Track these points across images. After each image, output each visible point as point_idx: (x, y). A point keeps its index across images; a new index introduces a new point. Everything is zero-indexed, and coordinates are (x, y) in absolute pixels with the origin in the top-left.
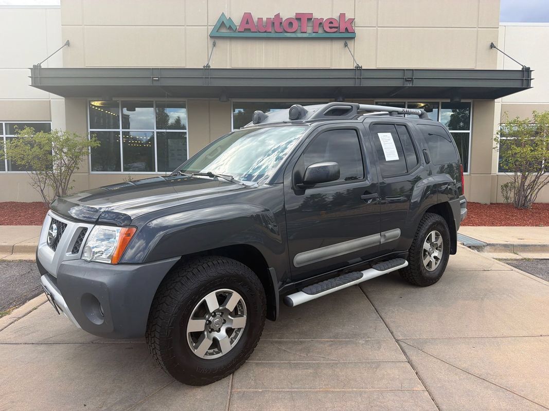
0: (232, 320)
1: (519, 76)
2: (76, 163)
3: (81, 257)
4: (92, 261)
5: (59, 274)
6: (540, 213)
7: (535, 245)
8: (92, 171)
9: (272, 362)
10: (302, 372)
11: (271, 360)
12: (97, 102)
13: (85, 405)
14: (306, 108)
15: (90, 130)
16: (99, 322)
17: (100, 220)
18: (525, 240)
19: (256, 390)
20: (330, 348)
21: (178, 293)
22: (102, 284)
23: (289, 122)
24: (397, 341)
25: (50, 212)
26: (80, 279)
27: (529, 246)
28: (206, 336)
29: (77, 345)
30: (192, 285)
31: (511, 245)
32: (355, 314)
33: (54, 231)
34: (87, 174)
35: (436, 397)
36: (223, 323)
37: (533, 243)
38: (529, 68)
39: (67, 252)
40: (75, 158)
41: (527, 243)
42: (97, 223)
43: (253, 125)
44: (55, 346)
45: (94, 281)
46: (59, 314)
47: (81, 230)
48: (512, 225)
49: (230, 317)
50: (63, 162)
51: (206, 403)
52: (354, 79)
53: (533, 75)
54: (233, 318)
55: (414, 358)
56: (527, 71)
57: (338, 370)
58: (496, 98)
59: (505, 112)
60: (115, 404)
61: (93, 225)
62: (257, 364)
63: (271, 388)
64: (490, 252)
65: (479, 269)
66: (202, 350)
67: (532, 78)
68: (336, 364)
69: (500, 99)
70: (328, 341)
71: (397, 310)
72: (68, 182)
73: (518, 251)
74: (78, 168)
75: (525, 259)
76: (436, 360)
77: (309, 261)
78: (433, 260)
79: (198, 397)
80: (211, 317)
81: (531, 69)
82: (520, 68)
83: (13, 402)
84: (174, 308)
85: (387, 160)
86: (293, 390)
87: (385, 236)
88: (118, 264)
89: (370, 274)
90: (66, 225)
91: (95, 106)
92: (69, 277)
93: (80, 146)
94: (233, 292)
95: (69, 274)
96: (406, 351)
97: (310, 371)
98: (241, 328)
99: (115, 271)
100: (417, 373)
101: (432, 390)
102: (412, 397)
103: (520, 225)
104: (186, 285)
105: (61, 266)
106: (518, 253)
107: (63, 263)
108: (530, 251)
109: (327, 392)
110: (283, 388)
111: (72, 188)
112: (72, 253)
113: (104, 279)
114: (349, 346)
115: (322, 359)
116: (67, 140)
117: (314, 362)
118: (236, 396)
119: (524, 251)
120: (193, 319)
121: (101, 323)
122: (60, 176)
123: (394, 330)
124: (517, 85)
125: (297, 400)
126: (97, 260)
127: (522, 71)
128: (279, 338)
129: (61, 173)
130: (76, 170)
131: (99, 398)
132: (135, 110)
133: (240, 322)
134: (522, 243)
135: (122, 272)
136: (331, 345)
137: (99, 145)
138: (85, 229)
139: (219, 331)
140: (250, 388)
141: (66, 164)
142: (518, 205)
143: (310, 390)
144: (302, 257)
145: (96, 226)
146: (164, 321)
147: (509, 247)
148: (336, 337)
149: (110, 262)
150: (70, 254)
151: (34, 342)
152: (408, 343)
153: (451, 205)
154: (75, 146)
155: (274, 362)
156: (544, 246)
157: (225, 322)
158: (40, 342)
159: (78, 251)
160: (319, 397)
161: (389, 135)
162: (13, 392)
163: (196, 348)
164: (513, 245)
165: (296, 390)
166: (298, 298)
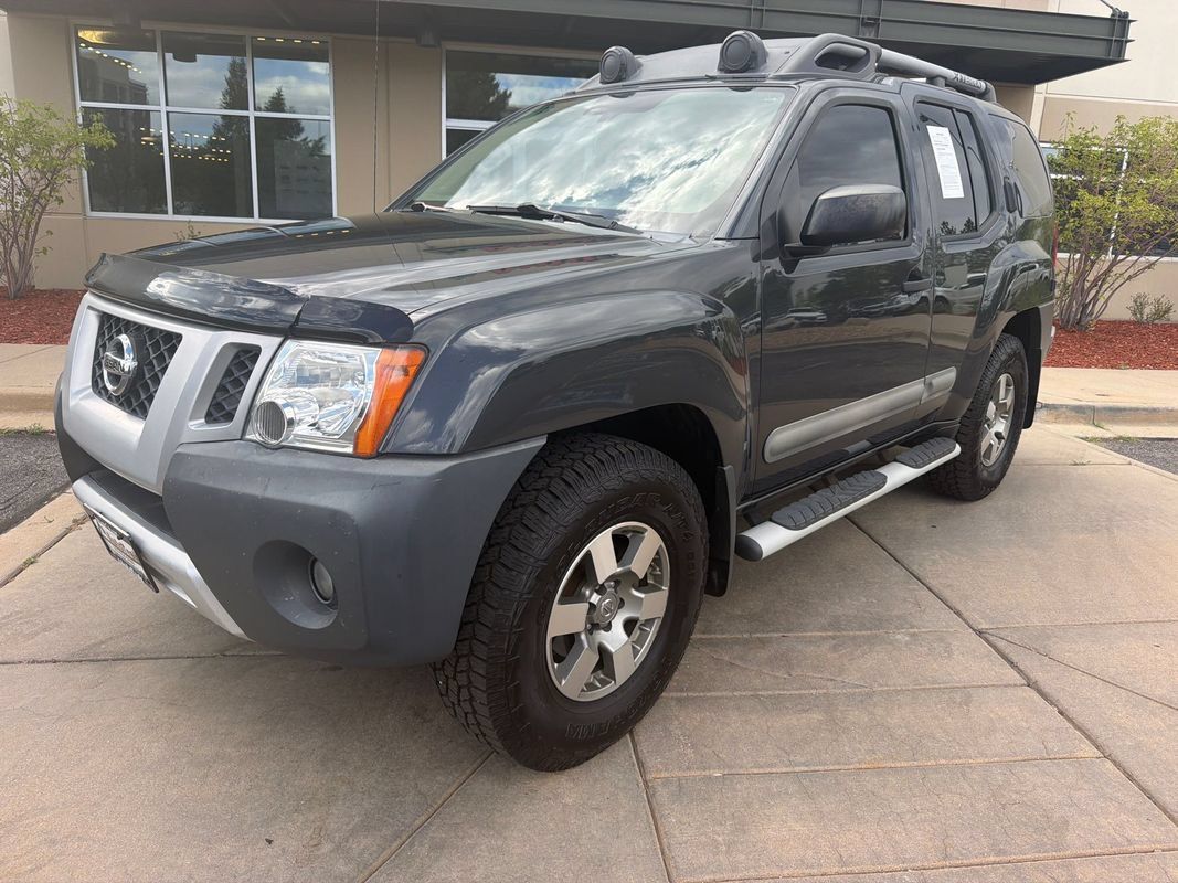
0: (641, 599)
1: (1102, 32)
2: (52, 185)
3: (244, 432)
4: (283, 447)
5: (168, 484)
6: (1110, 342)
7: (1137, 410)
8: (92, 210)
9: (713, 694)
10: (798, 720)
11: (710, 691)
12: (90, 32)
13: (270, 842)
14: (769, 44)
15: (80, 104)
16: (317, 622)
17: (301, 325)
18: (1114, 399)
19: (707, 773)
20: (836, 655)
21: (534, 536)
22: (336, 517)
23: (719, 79)
24: (980, 633)
25: (89, 298)
26: (254, 501)
27: (1125, 409)
28: (586, 646)
29: (186, 663)
30: (567, 512)
31: (1089, 407)
32: (853, 569)
33: (126, 355)
34: (81, 218)
35: (1136, 773)
36: (619, 608)
37: (1134, 405)
38: (1126, 15)
39: (191, 419)
40: (52, 173)
41: (1121, 405)
42: (293, 331)
43: (601, 85)
44: (121, 667)
45: (305, 508)
46: (157, 591)
47: (235, 351)
48: (1062, 365)
49: (635, 593)
50: (19, 183)
51: (597, 816)
52: (746, 12)
53: (1133, 31)
54: (642, 595)
55: (1038, 676)
56: (1121, 21)
57: (879, 711)
58: (1038, 83)
59: (1069, 114)
60: (353, 832)
61: (278, 340)
62: (679, 700)
63: (741, 767)
64: (1047, 422)
65: (1063, 462)
66: (573, 681)
67: (1129, 38)
68: (870, 695)
69: (1044, 85)
70: (823, 638)
71: (941, 557)
72: (34, 236)
73: (1102, 420)
74: (61, 201)
75: (1121, 438)
76: (1094, 681)
77: (795, 446)
78: (994, 441)
79: (569, 801)
80: (595, 594)
81: (1130, 18)
82: (1107, 14)
83: (53, 842)
84: (525, 577)
85: (945, 197)
86: (797, 769)
87: (931, 384)
88: (379, 455)
89: (898, 474)
90: (179, 337)
91: (89, 44)
92: (214, 493)
93: (62, 144)
94: (646, 530)
95: (210, 484)
96: (1015, 660)
97: (816, 716)
98: (654, 619)
99: (375, 476)
100: (1061, 713)
101: (1121, 757)
102: (1083, 776)
103: (1081, 366)
104: (554, 515)
105: (178, 460)
106: (1103, 424)
107: (178, 450)
108: (1125, 422)
109: (879, 770)
110: (771, 766)
111: (45, 251)
112: (207, 422)
113: (345, 501)
114: (878, 648)
115: (829, 684)
116: (30, 124)
117: (813, 692)
118: (662, 794)
119: (1113, 421)
120: (561, 602)
121: (325, 625)
122: (13, 218)
123: (960, 607)
124: (1096, 51)
125: (819, 796)
126: (297, 444)
127: (1111, 20)
128: (704, 633)
129: (13, 211)
130: (53, 205)
131: (301, 819)
132: (195, 60)
133: (653, 604)
134: (1111, 404)
135: (397, 481)
136: (835, 648)
137: (114, 144)
138: (252, 353)
139: (608, 628)
140: (688, 769)
141: (26, 188)
142: (1068, 322)
143: (837, 767)
144: (784, 437)
145: (288, 342)
146: (501, 612)
147: (1084, 413)
148: (835, 624)
149: (350, 450)
150: (201, 425)
151: (55, 657)
152: (1009, 639)
153: (1041, 313)
154: (49, 142)
155: (719, 694)
156: (1154, 410)
157: (622, 604)
158: (73, 654)
159: (229, 417)
160: (869, 786)
161: (945, 131)
162: (44, 810)
163: (563, 674)
164: (1094, 409)
165: (803, 768)
166: (771, 538)
